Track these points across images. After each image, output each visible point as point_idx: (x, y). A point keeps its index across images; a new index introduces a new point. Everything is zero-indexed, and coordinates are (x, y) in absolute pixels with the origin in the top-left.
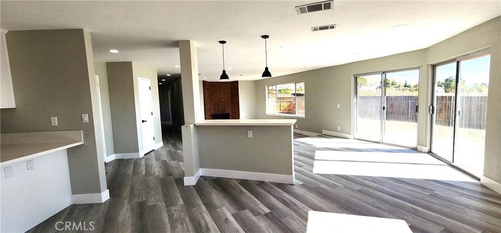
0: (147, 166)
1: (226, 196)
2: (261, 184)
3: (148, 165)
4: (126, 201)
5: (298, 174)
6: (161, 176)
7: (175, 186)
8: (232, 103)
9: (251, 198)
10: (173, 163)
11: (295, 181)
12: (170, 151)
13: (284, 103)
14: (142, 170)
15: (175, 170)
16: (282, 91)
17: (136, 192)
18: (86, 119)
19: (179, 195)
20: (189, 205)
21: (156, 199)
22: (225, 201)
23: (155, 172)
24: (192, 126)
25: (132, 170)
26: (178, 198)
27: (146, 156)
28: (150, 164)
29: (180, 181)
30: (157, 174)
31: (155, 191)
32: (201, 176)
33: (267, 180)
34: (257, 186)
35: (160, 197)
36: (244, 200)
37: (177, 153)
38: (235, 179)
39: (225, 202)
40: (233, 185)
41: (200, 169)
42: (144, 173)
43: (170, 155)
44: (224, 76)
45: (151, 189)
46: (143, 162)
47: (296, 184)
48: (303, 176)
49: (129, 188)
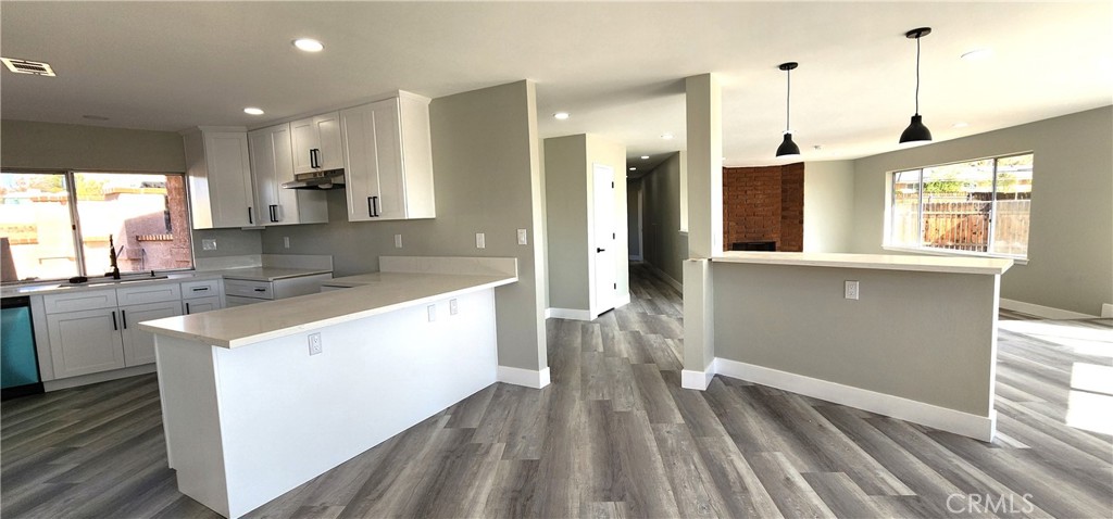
0: (605, 338)
1: (781, 429)
2: (880, 420)
3: (607, 335)
4: (577, 395)
5: (1005, 418)
6: (634, 360)
7: (663, 384)
8: (783, 217)
9: (850, 449)
10: (654, 339)
11: (995, 435)
12: (644, 315)
13: (941, 221)
14: (597, 344)
15: (660, 353)
16: (931, 188)
17: (592, 382)
18: (523, 239)
19: (672, 404)
20: (695, 427)
21: (628, 401)
22: (780, 438)
23: (620, 351)
24: (705, 262)
25: (579, 340)
26: (673, 411)
27: (601, 318)
28: (611, 335)
29: (672, 377)
30: (625, 356)
31: (625, 386)
32: (716, 375)
33: (895, 415)
34: (866, 423)
35: (636, 398)
36: (830, 448)
37: (660, 320)
38: (801, 396)
39: (780, 441)
40: (799, 409)
41: (716, 359)
42: (601, 349)
43: (646, 322)
44: (788, 147)
45: (618, 381)
46: (597, 328)
47: (998, 443)
48: (1026, 427)
49: (579, 370)
